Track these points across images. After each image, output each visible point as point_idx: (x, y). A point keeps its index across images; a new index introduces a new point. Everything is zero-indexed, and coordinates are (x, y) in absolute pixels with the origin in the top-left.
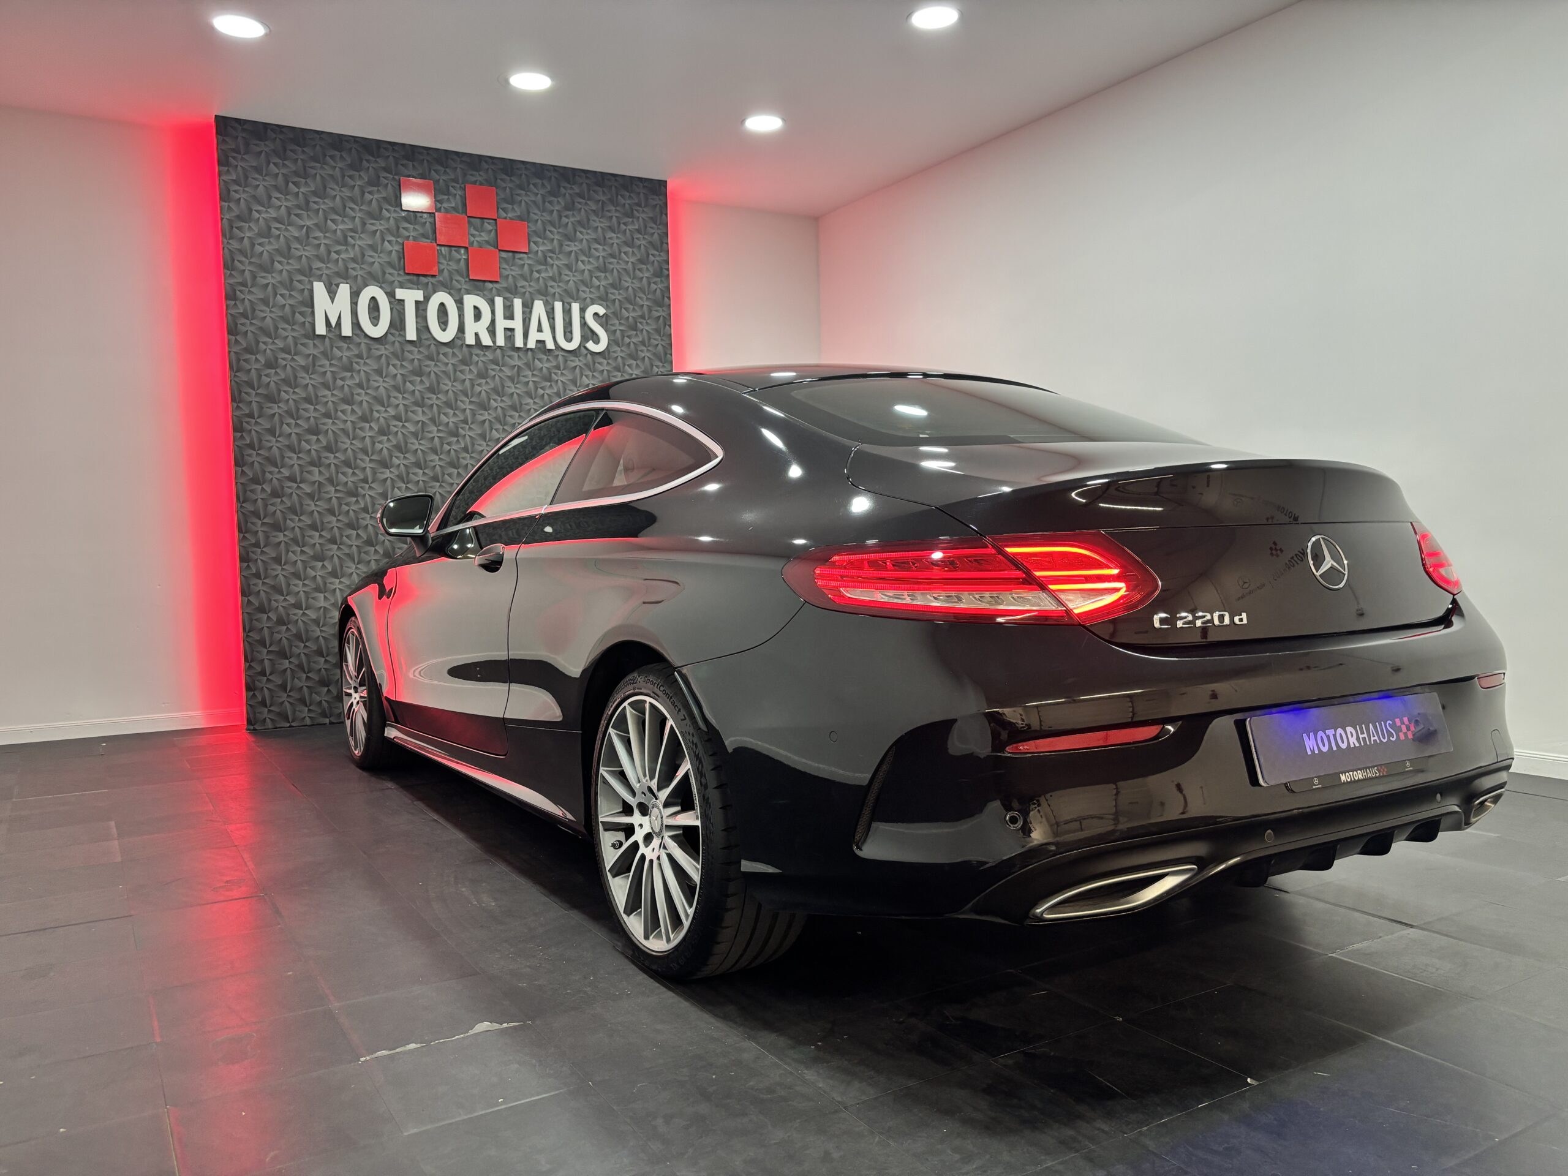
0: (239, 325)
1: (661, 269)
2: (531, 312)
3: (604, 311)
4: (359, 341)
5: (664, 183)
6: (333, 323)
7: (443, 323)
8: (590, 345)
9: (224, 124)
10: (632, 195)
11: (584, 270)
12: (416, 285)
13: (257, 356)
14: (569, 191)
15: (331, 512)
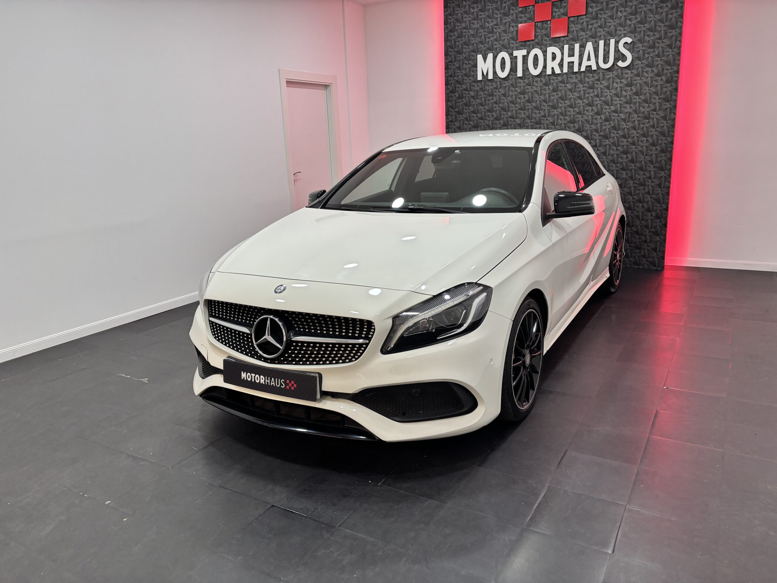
0: (449, 81)
2: (584, 50)
3: (632, 40)
4: (496, 80)
6: (485, 74)
7: (536, 65)
8: (621, 64)
11: (622, 16)
12: (524, 47)
13: (455, 94)
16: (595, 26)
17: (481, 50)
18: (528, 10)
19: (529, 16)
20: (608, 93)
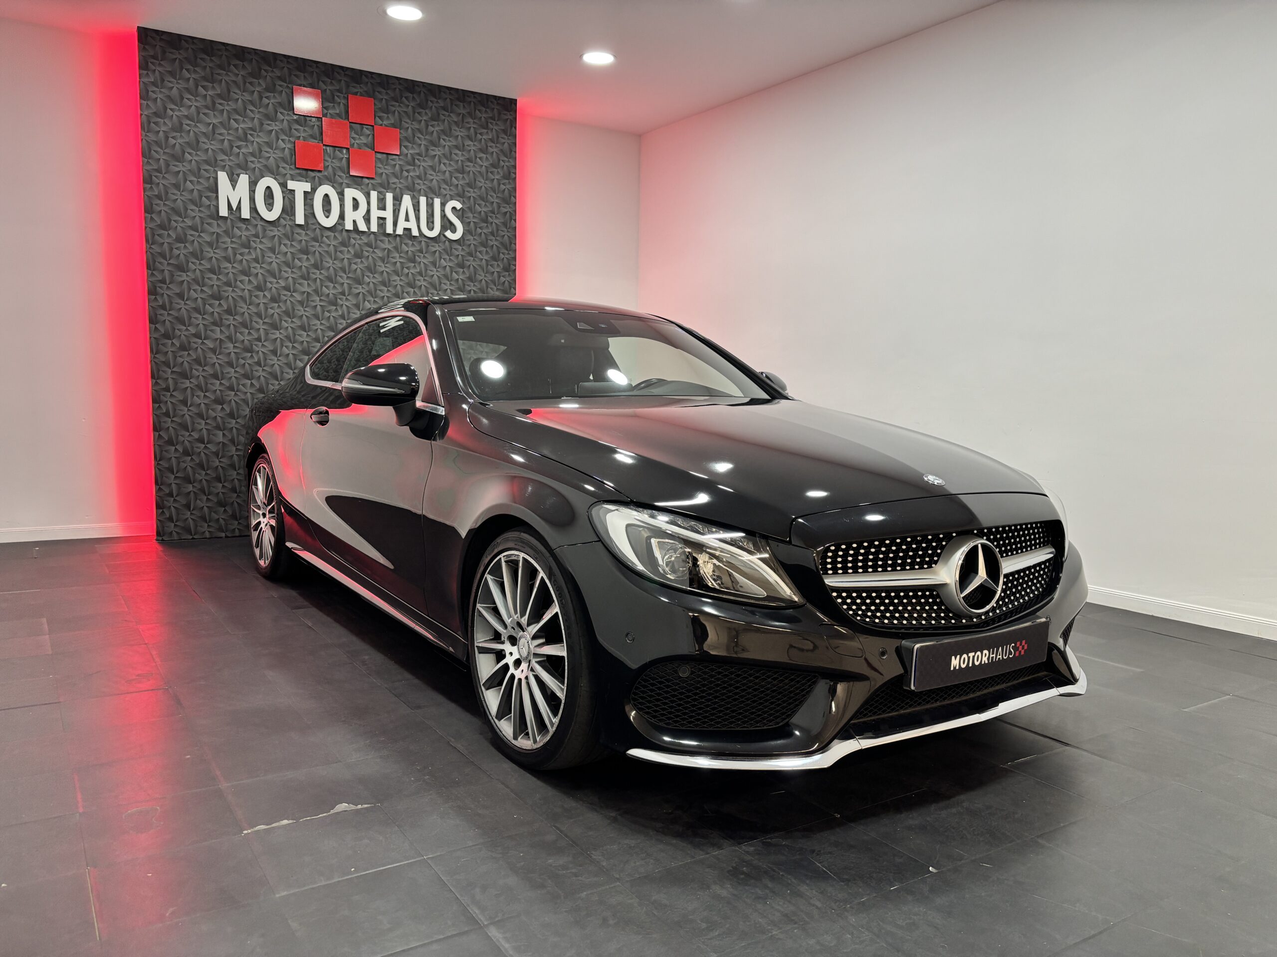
0: (154, 205)
1: (510, 173)
2: (400, 204)
3: (461, 206)
4: (256, 223)
5: (513, 102)
6: (234, 207)
7: (327, 210)
8: (448, 234)
9: (146, 35)
10: (487, 110)
11: (446, 171)
12: (305, 178)
13: (169, 232)
14: (437, 105)
15: (230, 364)
16: (411, 174)
17: (225, 164)
18: (308, 122)
19: (311, 133)
20: (434, 273)
